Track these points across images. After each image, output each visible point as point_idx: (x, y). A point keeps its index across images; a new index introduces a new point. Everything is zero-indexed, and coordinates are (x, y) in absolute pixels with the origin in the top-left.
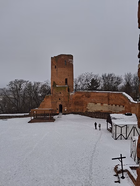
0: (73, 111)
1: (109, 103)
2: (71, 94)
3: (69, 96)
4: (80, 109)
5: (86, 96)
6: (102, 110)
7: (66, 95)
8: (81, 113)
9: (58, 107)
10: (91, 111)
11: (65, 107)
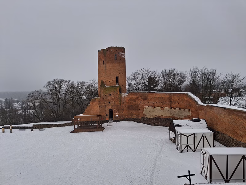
0: (126, 117)
1: (171, 106)
2: (123, 96)
3: (120, 99)
4: (135, 115)
5: (142, 99)
6: (163, 116)
7: (118, 97)
8: (136, 119)
9: (108, 113)
10: (149, 117)
11: (117, 112)
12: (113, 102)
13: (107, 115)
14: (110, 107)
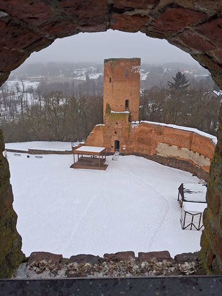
0: (135, 151)
1: (190, 147)
2: (133, 126)
3: (129, 129)
4: (146, 150)
6: (179, 157)
7: (126, 127)
8: (147, 156)
9: (113, 144)
10: (162, 156)
11: (124, 144)
12: (121, 132)
13: (112, 147)
14: (116, 138)
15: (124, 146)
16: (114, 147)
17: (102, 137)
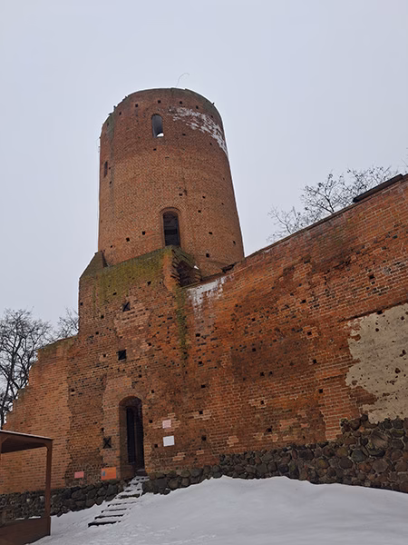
11: (164, 415)
13: (107, 443)
14: (125, 386)
15: (167, 424)
16: (116, 441)
17: (66, 397)
